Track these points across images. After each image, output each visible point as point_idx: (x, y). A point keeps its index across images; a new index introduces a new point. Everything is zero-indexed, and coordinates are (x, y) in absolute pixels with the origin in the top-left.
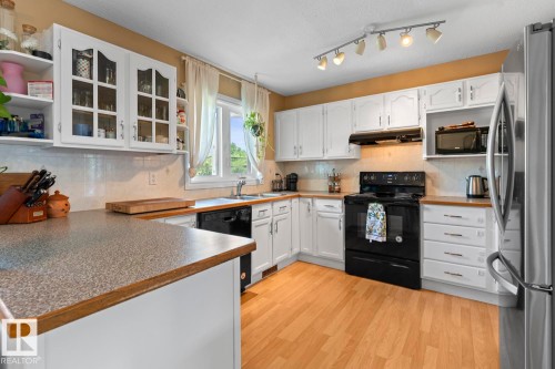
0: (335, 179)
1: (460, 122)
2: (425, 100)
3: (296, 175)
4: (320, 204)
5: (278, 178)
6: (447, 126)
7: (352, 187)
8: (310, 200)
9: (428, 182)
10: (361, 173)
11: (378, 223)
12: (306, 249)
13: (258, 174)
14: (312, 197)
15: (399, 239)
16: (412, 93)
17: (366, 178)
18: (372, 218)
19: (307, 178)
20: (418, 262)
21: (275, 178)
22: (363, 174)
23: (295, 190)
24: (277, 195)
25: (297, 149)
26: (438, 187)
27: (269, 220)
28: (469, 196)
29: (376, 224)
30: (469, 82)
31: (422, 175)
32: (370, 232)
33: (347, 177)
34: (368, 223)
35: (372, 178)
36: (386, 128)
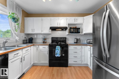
0: (45, 39)
1: (74, 26)
2: (68, 20)
3: (32, 38)
4: (41, 47)
5: (26, 39)
6: (72, 27)
7: (49, 41)
8: (37, 46)
9: (67, 40)
10: (52, 37)
11: (59, 51)
12: (36, 62)
13: (17, 37)
14: (38, 45)
15: (64, 55)
16: (65, 18)
17: (53, 39)
18: (57, 50)
19: (36, 39)
20: (68, 60)
21: (24, 39)
22: (52, 38)
23: (32, 43)
24: (25, 45)
25: (33, 30)
26: (69, 41)
27: (20, 57)
28: (74, 43)
29: (58, 52)
30: (76, 18)
31: (66, 38)
32: (57, 54)
33: (48, 39)
34: (56, 52)
35: (55, 39)
36: (59, 26)
